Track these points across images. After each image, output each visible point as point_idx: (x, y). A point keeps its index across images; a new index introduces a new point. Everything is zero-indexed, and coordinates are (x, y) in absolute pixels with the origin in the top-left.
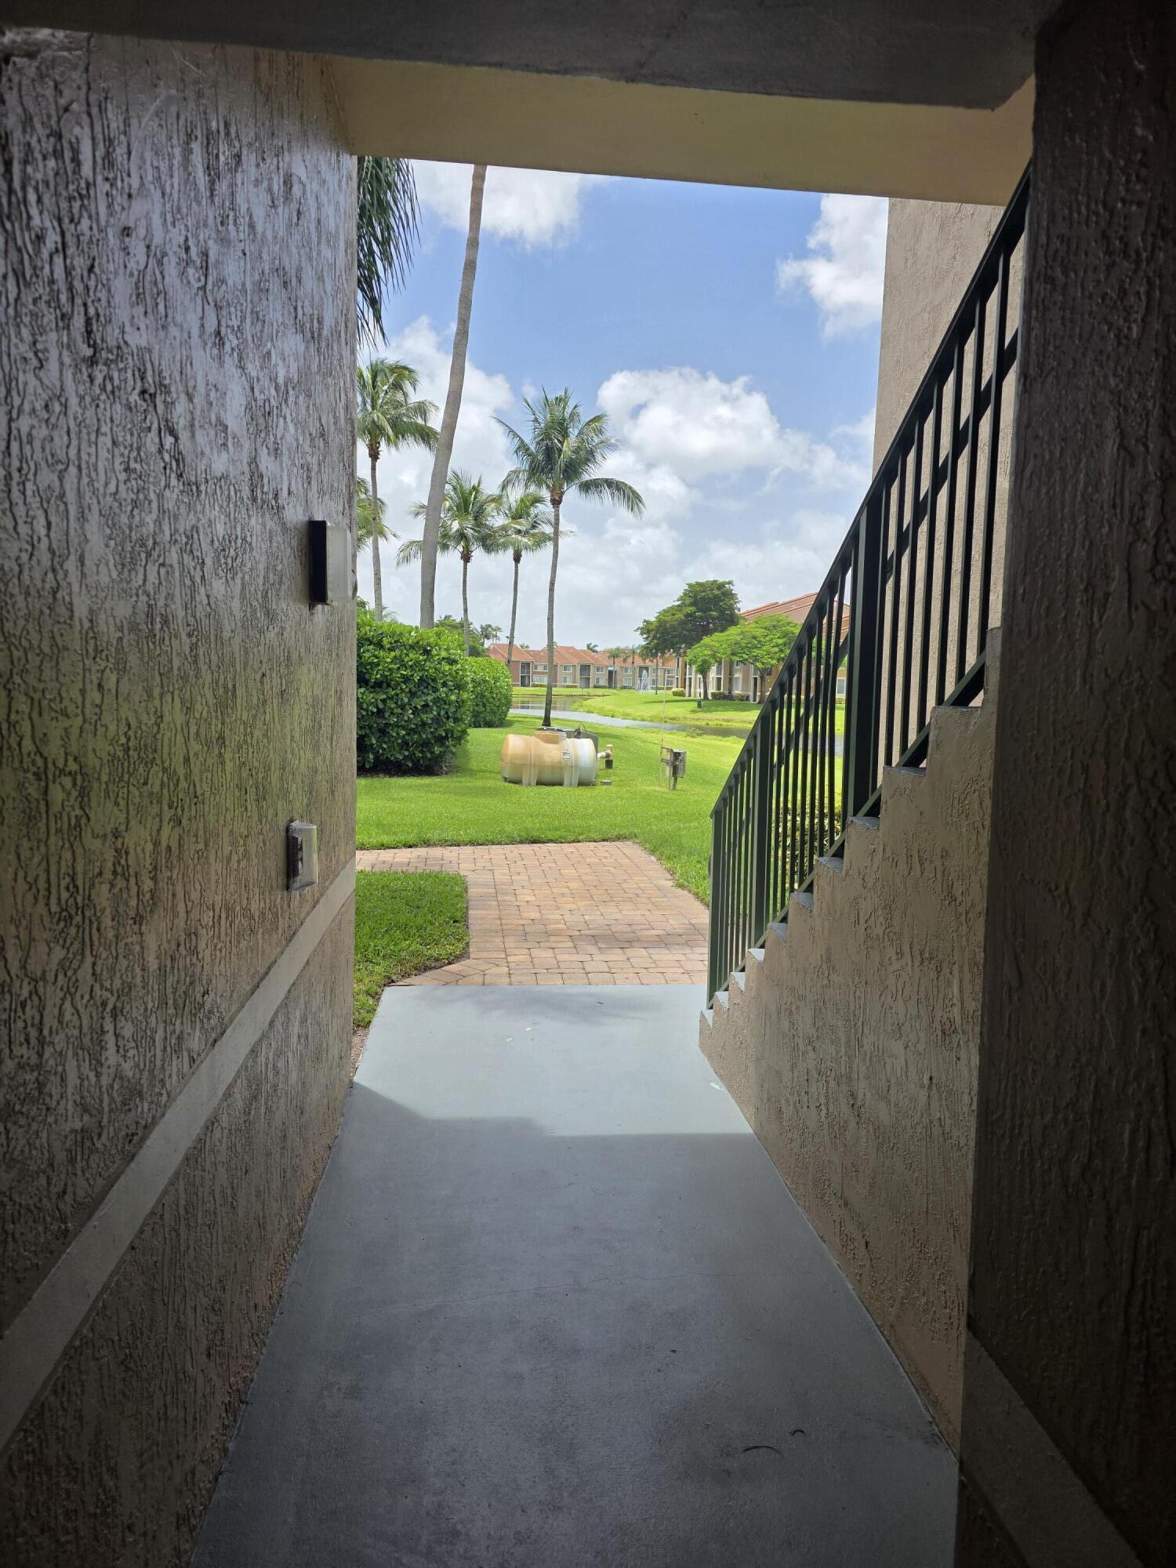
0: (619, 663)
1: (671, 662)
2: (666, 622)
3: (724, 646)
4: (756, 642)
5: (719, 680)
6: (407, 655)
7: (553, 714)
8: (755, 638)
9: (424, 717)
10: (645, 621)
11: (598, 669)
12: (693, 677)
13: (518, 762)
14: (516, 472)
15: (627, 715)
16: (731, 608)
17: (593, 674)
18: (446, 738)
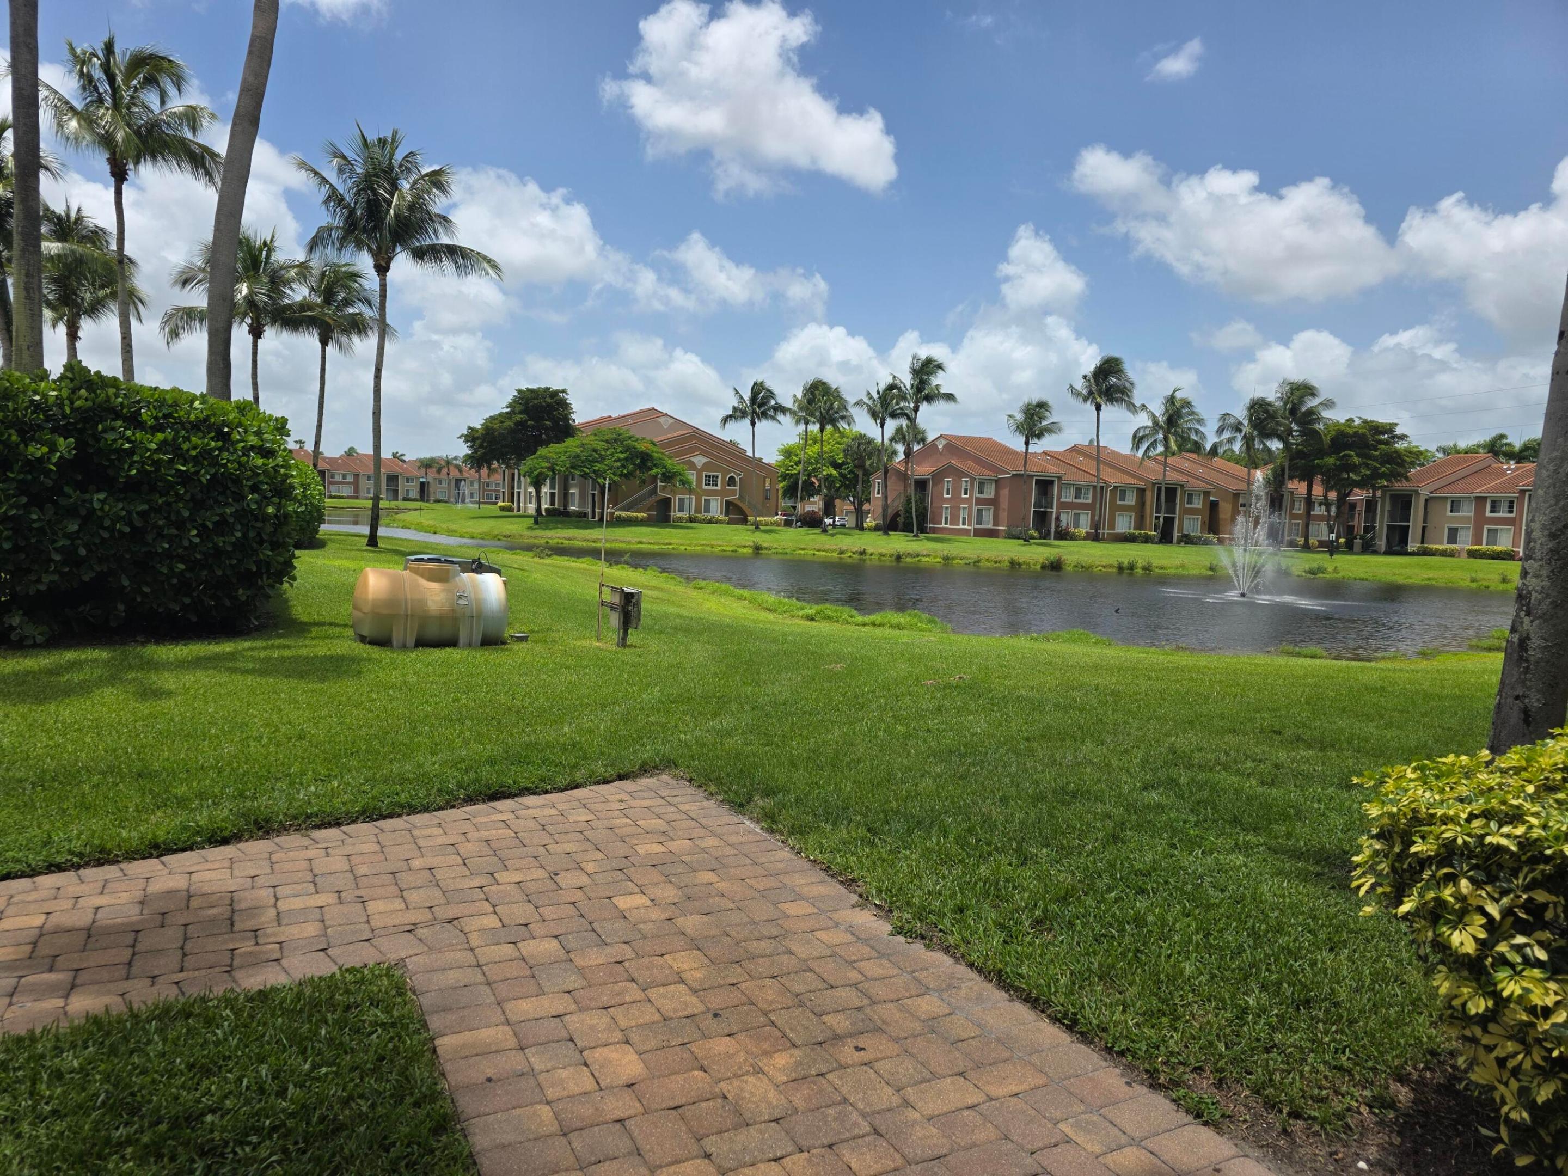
0: (432, 474)
1: (497, 477)
2: (493, 430)
3: (563, 458)
4: (595, 457)
5: (552, 495)
6: (187, 439)
7: (381, 532)
8: (595, 451)
9: (220, 541)
10: (469, 428)
11: (408, 480)
12: (522, 491)
13: (385, 611)
14: (329, 229)
15: (455, 531)
16: (566, 418)
17: (402, 486)
18: (258, 574)
